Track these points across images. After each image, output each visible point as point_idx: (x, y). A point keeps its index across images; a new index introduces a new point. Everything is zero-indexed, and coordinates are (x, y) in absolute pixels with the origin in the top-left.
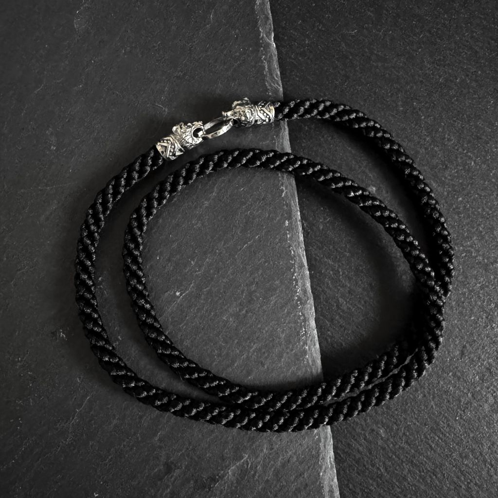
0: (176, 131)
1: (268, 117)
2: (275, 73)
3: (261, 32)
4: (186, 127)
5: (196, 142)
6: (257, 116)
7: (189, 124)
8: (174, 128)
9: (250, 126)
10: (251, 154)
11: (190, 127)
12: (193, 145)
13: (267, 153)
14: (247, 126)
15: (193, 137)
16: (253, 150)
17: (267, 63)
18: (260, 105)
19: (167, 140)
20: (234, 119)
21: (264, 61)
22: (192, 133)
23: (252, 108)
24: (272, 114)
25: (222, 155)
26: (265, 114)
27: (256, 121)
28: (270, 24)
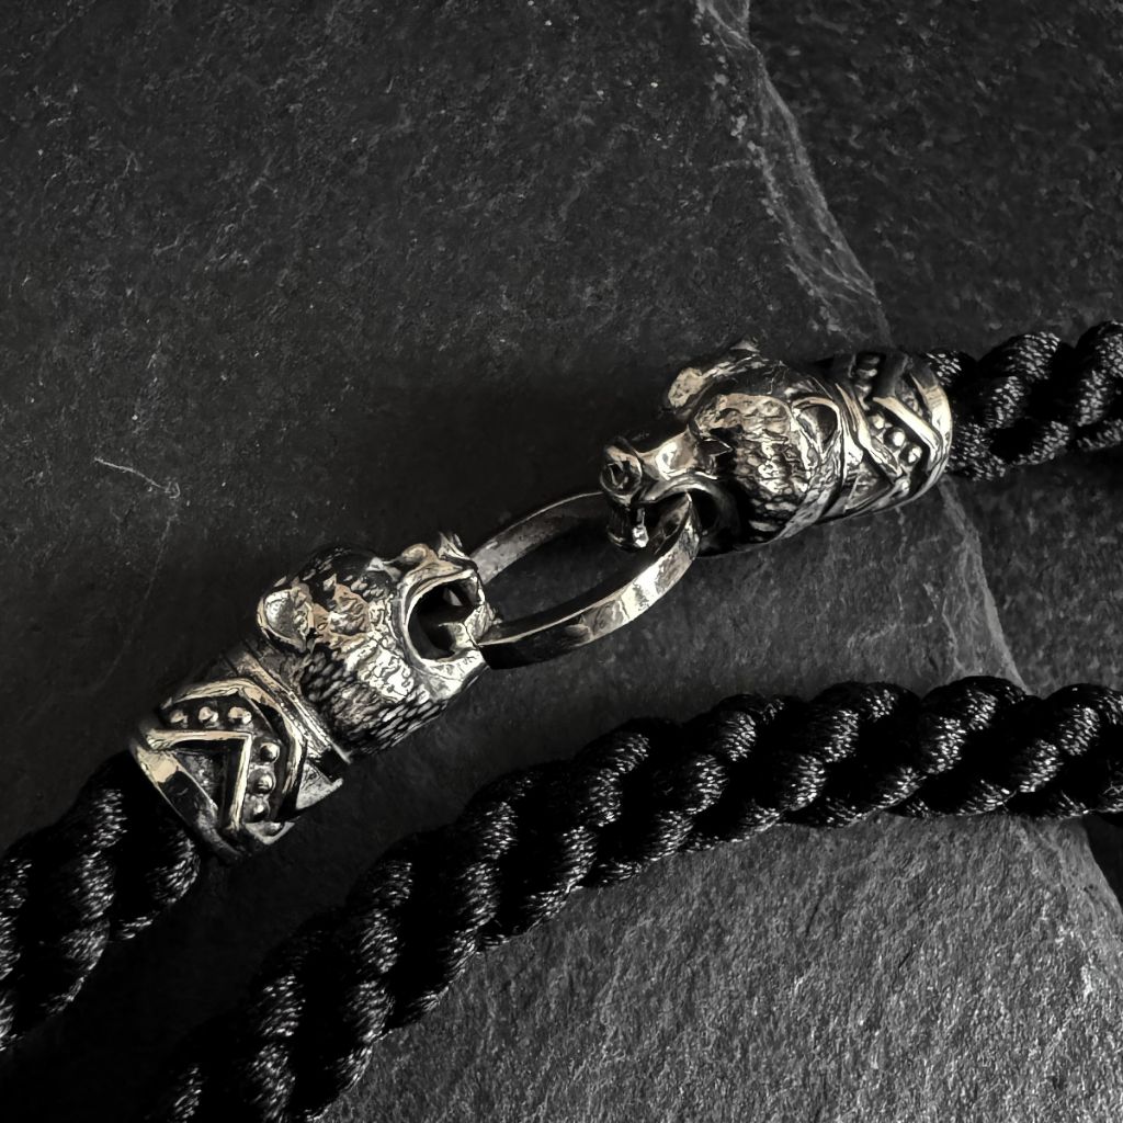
0: (288, 623)
1: (916, 453)
4: (359, 584)
6: (851, 456)
7: (376, 563)
8: (270, 610)
11: (380, 582)
12: (417, 715)
22: (406, 627)
24: (939, 433)
26: (899, 438)
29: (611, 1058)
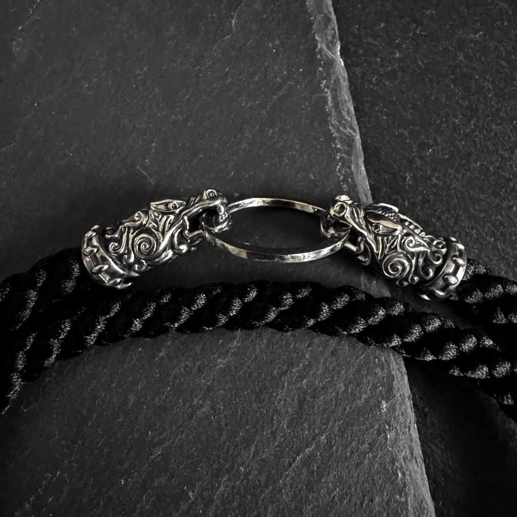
2: (346, 109)
17: (331, 93)
21: (326, 90)
28: (333, 29)
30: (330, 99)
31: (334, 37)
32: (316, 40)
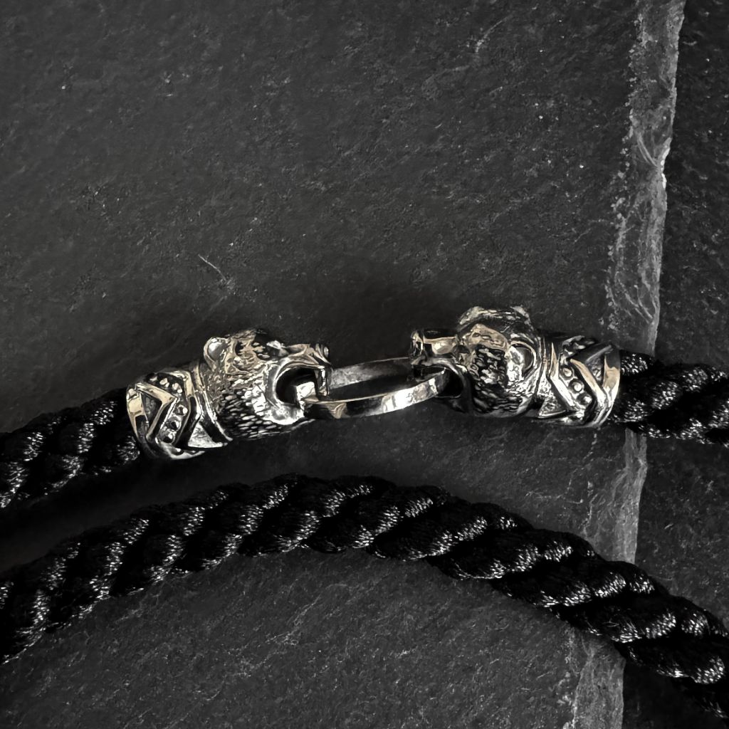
0: (217, 356)
1: (588, 399)
2: (646, 266)
3: (630, 123)
4: (260, 349)
5: (282, 418)
6: (544, 385)
7: (276, 344)
8: (213, 345)
9: (506, 415)
10: (481, 525)
11: (273, 354)
12: (263, 426)
13: (545, 539)
14: (496, 413)
15: (275, 396)
16: (490, 511)
17: (627, 226)
18: (570, 348)
19: (173, 380)
20: (449, 372)
21: (620, 216)
22: (275, 381)
23: (535, 347)
24: (607, 396)
25: (362, 497)
26: (579, 387)
27: (536, 403)
28: (667, 113)
29: (289, 641)
30: (621, 236)
31: (664, 127)
32: (628, 120)
